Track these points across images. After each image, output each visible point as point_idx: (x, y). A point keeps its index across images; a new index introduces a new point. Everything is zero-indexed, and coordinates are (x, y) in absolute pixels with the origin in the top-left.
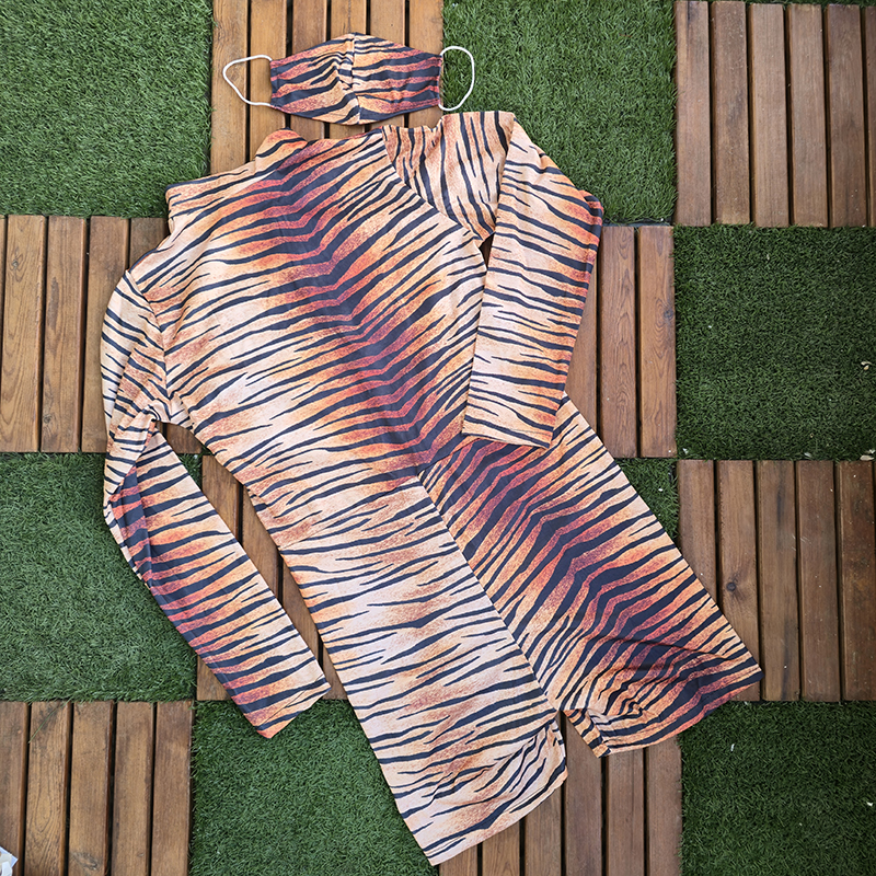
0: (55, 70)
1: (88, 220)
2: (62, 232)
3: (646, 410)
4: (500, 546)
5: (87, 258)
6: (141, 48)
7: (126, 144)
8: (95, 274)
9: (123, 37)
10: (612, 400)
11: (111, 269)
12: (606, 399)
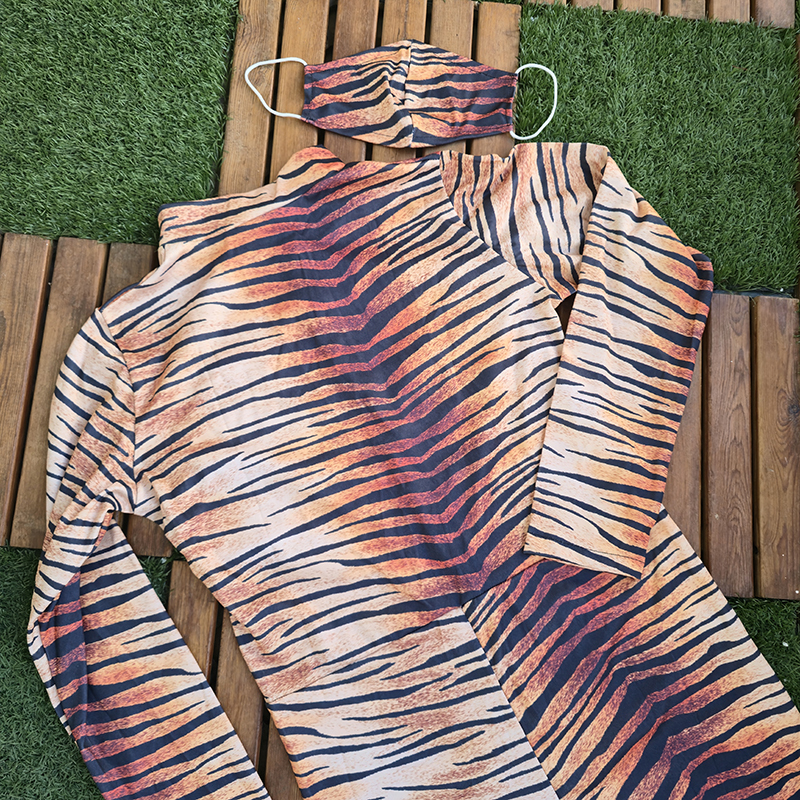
0: (35, 57)
1: (56, 242)
2: (19, 255)
3: (766, 534)
4: (571, 715)
5: (47, 290)
6: (145, 39)
7: (114, 151)
8: (56, 310)
9: (125, 25)
10: (722, 517)
11: (77, 305)
12: (715, 517)
